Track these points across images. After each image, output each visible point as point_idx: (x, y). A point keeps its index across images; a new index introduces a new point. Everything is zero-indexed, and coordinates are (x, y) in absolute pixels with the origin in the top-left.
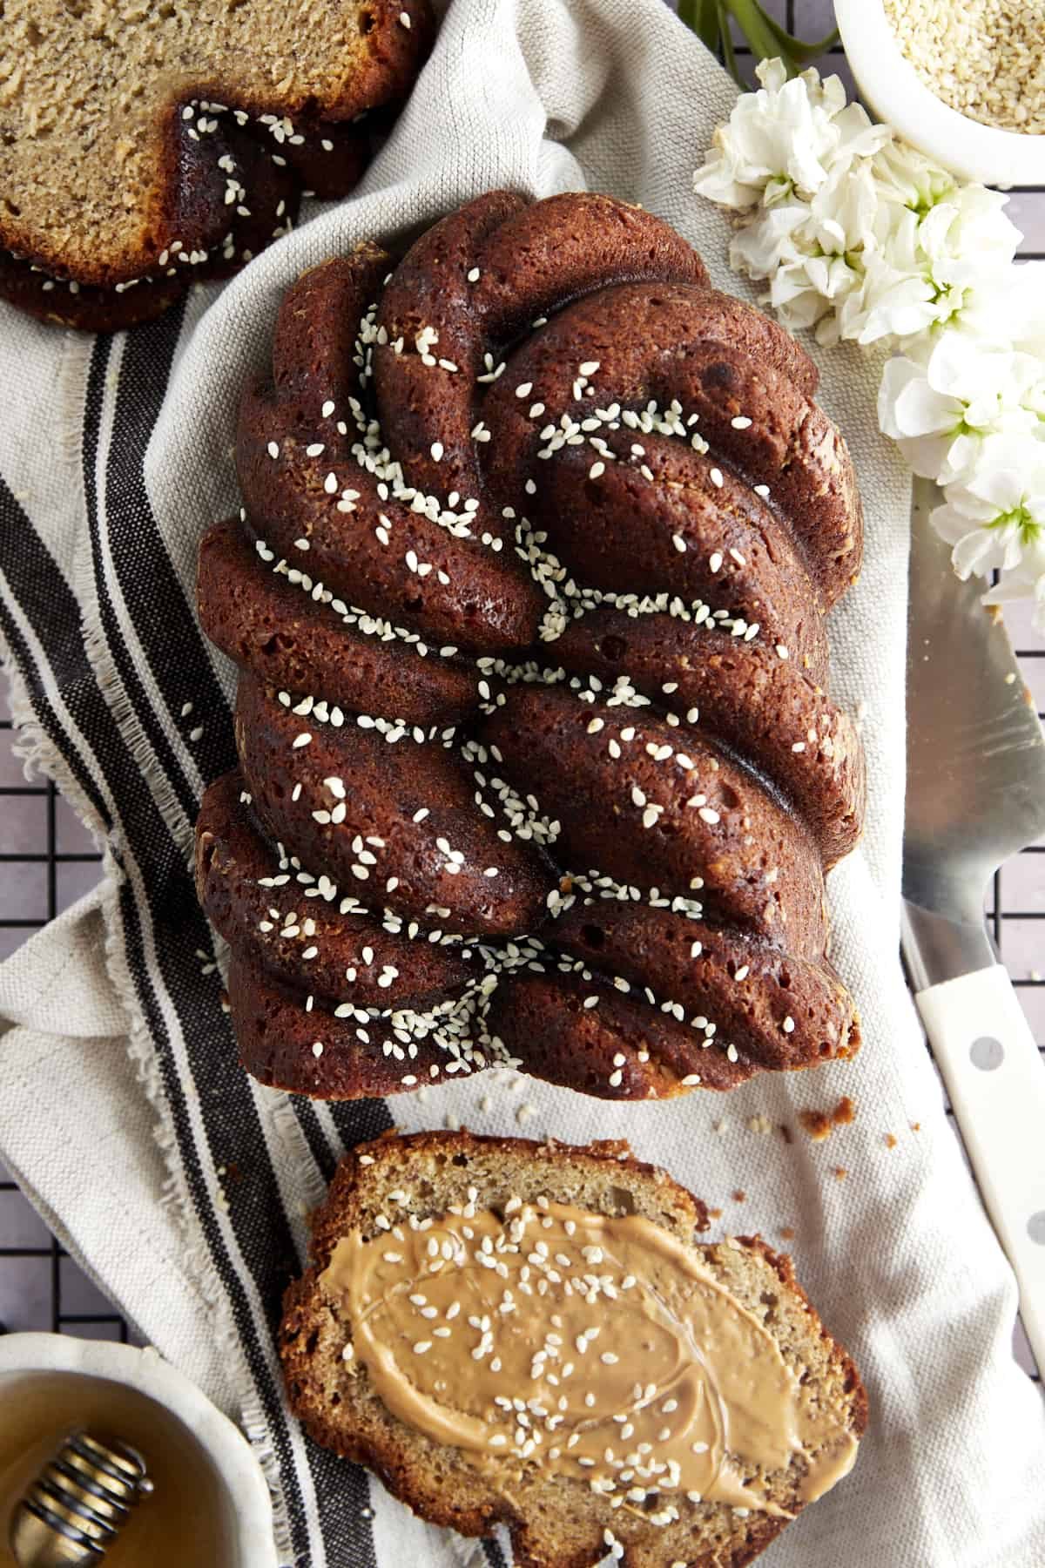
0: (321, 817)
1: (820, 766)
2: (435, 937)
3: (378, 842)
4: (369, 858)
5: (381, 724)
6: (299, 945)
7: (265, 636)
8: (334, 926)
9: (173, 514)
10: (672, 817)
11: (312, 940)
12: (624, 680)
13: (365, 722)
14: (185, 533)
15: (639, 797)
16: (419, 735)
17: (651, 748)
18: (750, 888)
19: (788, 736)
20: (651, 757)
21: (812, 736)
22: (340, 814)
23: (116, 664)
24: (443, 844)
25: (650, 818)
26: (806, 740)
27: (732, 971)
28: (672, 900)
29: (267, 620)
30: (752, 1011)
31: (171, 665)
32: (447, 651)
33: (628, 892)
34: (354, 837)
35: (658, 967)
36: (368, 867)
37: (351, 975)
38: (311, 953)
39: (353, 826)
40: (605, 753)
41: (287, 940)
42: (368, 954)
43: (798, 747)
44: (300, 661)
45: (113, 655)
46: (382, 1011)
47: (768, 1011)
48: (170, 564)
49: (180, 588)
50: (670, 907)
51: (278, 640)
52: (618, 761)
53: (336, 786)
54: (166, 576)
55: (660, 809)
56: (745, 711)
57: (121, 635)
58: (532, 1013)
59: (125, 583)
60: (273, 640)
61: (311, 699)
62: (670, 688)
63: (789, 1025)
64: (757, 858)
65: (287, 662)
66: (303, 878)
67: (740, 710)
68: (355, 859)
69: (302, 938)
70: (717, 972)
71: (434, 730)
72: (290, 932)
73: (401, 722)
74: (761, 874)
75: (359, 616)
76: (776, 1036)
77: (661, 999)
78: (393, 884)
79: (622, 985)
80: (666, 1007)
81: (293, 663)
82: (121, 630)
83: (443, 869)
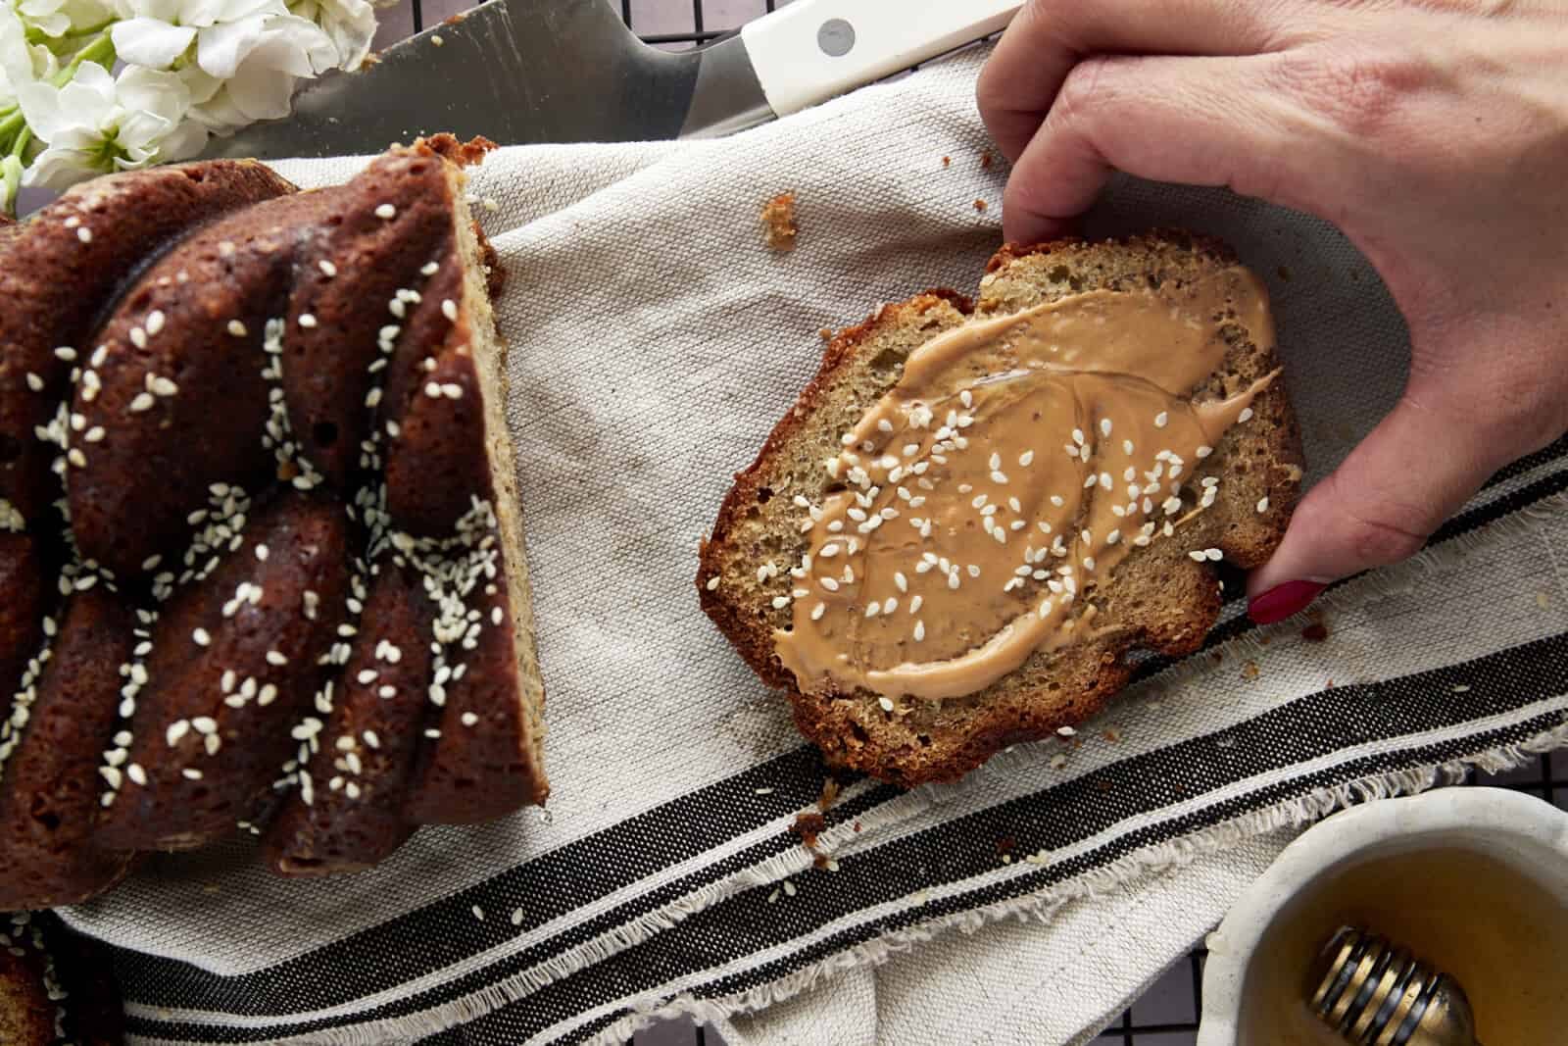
0: (213, 744)
1: (110, 211)
2: (354, 606)
3: (228, 679)
4: (249, 687)
5: (129, 691)
6: (367, 754)
7: (37, 828)
8: (342, 717)
9: (273, 944)
10: (161, 363)
11: (360, 740)
12: (42, 433)
13: (127, 709)
14: (295, 931)
15: (143, 402)
16: (144, 648)
17: (88, 395)
18: (236, 270)
19: (72, 248)
20: (99, 395)
21: (72, 222)
22: (205, 724)
23: (446, 1002)
24: (229, 608)
25: (166, 387)
26: (75, 230)
27: (326, 280)
28: (269, 355)
29: (20, 828)
30: (370, 253)
31: (445, 943)
32: (49, 627)
33: (277, 402)
34: (228, 707)
35: (334, 360)
36: (260, 686)
37: (388, 692)
38: (371, 738)
39: (216, 708)
40: (103, 443)
41: (364, 766)
42: (366, 676)
43: (85, 235)
44: (58, 786)
45: (437, 1005)
46: (434, 655)
47: (371, 236)
48: (331, 945)
49: (358, 934)
50: (280, 355)
51: (38, 813)
52: (108, 428)
53: (176, 731)
54: (344, 950)
55: (150, 377)
56: (50, 298)
57: (414, 996)
58: (412, 492)
59: (357, 993)
60: (40, 819)
61: (104, 770)
62: (35, 382)
63: (386, 211)
64: (205, 267)
65: (65, 800)
66: (303, 758)
67: (49, 302)
68: (252, 702)
69: (359, 749)
70: (329, 296)
71: (138, 633)
72: (353, 763)
73: (124, 669)
74: (222, 261)
75: (12, 728)
76: (399, 223)
77: (379, 353)
78: (275, 658)
79: (374, 397)
80: (386, 345)
81: (63, 792)
82: (410, 996)
83: (258, 605)
